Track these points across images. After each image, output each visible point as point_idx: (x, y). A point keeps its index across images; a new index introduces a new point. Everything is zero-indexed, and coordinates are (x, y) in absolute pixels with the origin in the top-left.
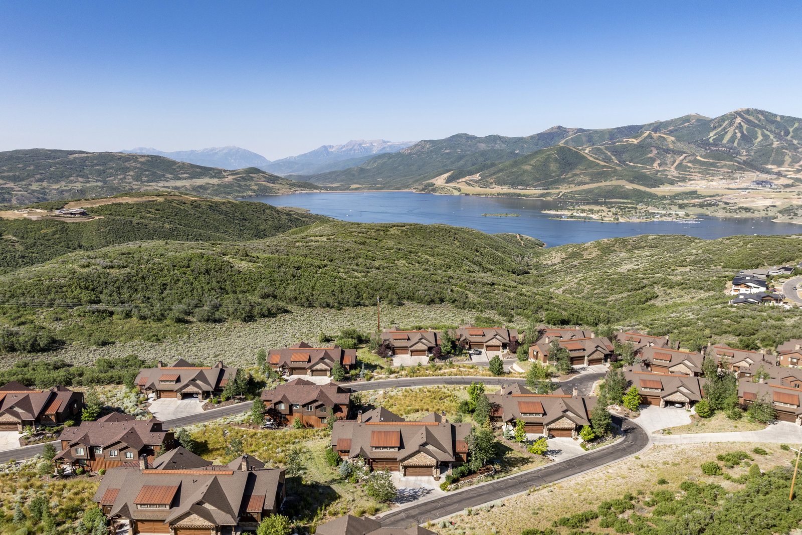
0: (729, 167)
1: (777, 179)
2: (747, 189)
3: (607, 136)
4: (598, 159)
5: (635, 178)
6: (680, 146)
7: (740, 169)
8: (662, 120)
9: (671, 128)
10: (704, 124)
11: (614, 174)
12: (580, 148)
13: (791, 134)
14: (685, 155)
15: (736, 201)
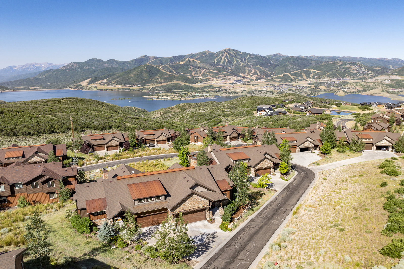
0: (224, 74)
1: (244, 79)
2: (233, 84)
3: (169, 61)
4: (166, 71)
5: (184, 80)
6: (203, 65)
7: (229, 75)
8: (193, 53)
9: (198, 57)
10: (212, 55)
11: (174, 78)
12: (157, 66)
13: (247, 60)
14: (205, 69)
15: (229, 89)
